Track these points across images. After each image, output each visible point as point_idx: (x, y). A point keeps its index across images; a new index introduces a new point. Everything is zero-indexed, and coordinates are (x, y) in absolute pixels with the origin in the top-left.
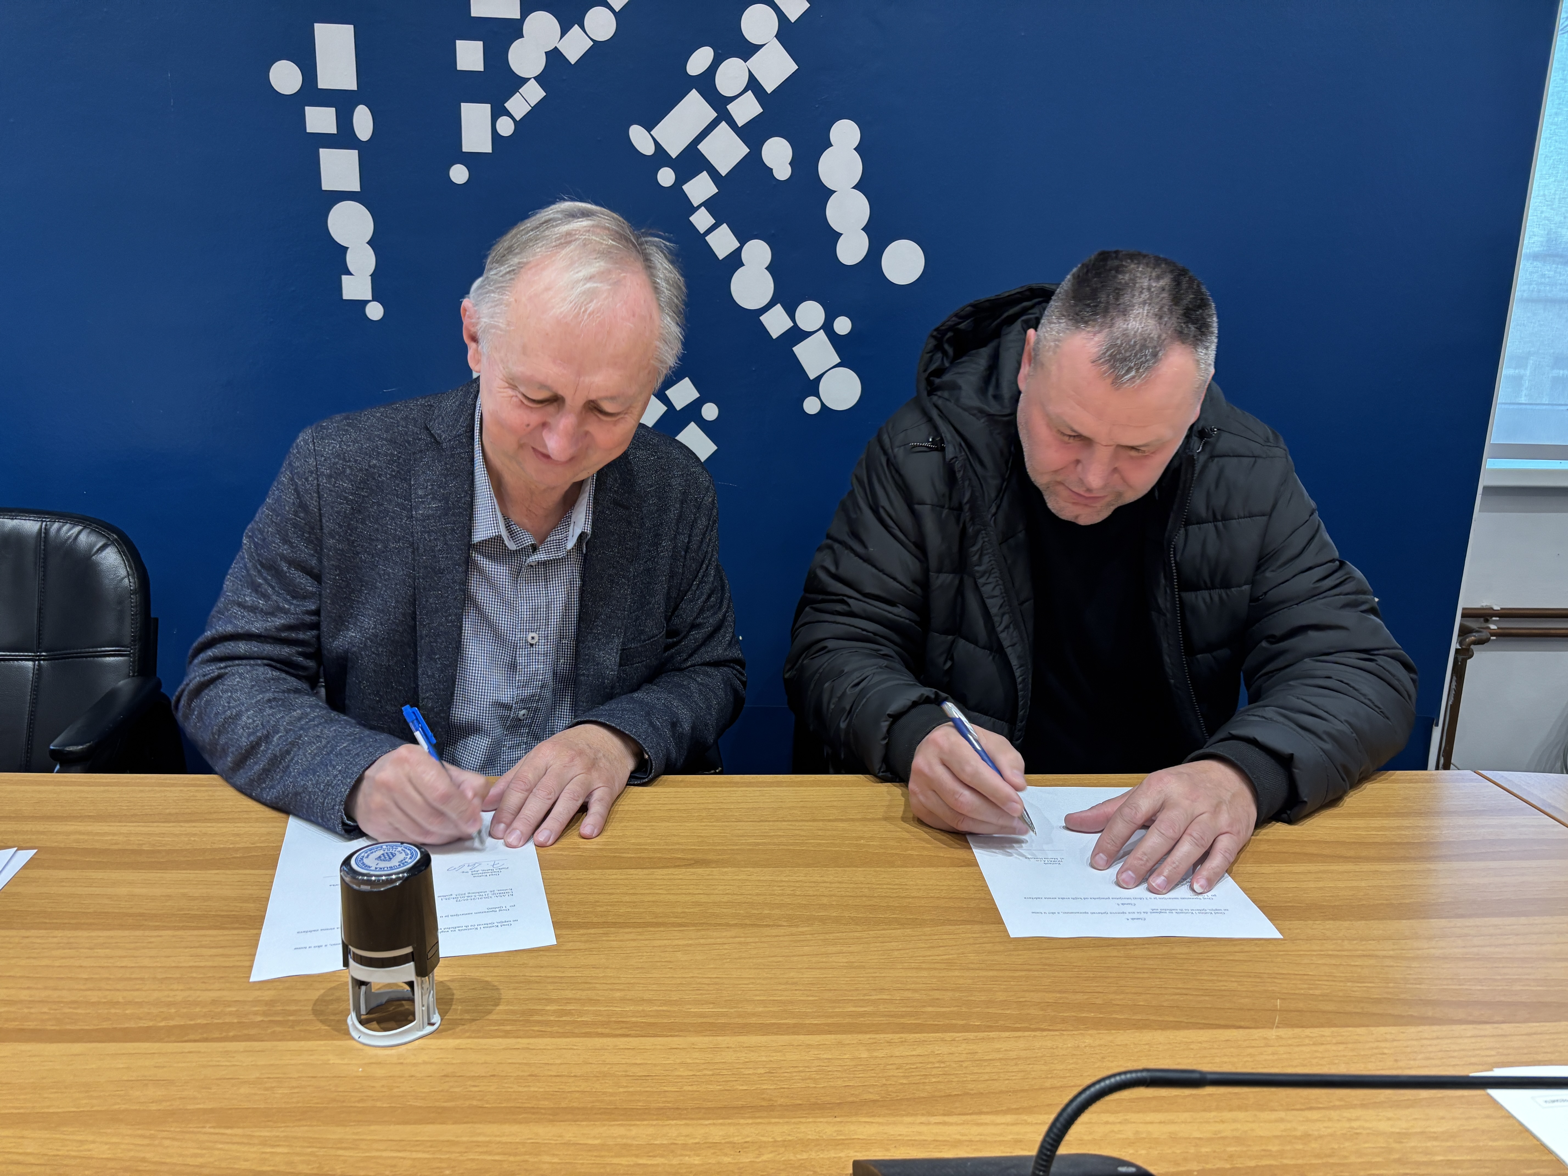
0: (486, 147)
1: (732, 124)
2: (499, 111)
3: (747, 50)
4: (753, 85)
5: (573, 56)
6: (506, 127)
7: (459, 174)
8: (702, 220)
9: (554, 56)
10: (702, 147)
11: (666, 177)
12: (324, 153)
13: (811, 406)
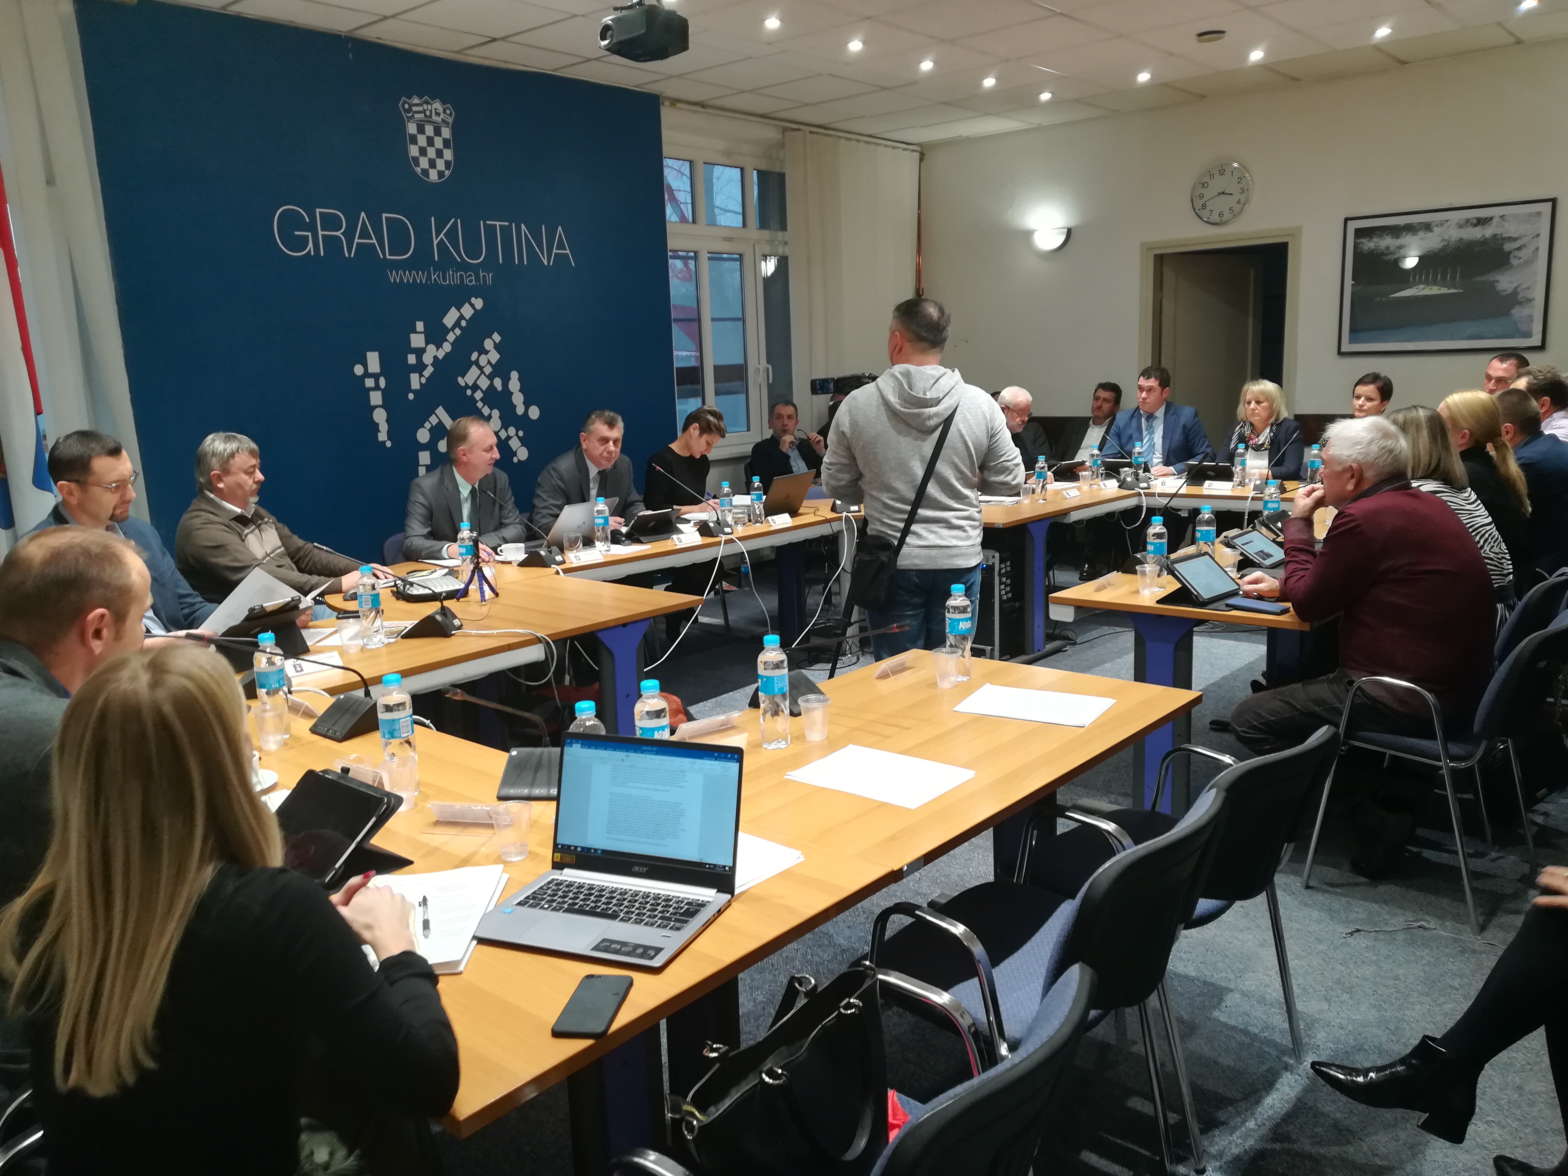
0: (419, 388)
1: (485, 374)
2: (421, 376)
3: (487, 352)
4: (489, 362)
5: (441, 358)
6: (423, 380)
7: (411, 396)
8: (480, 405)
9: (435, 357)
10: (478, 382)
11: (469, 392)
12: (372, 393)
13: (515, 460)
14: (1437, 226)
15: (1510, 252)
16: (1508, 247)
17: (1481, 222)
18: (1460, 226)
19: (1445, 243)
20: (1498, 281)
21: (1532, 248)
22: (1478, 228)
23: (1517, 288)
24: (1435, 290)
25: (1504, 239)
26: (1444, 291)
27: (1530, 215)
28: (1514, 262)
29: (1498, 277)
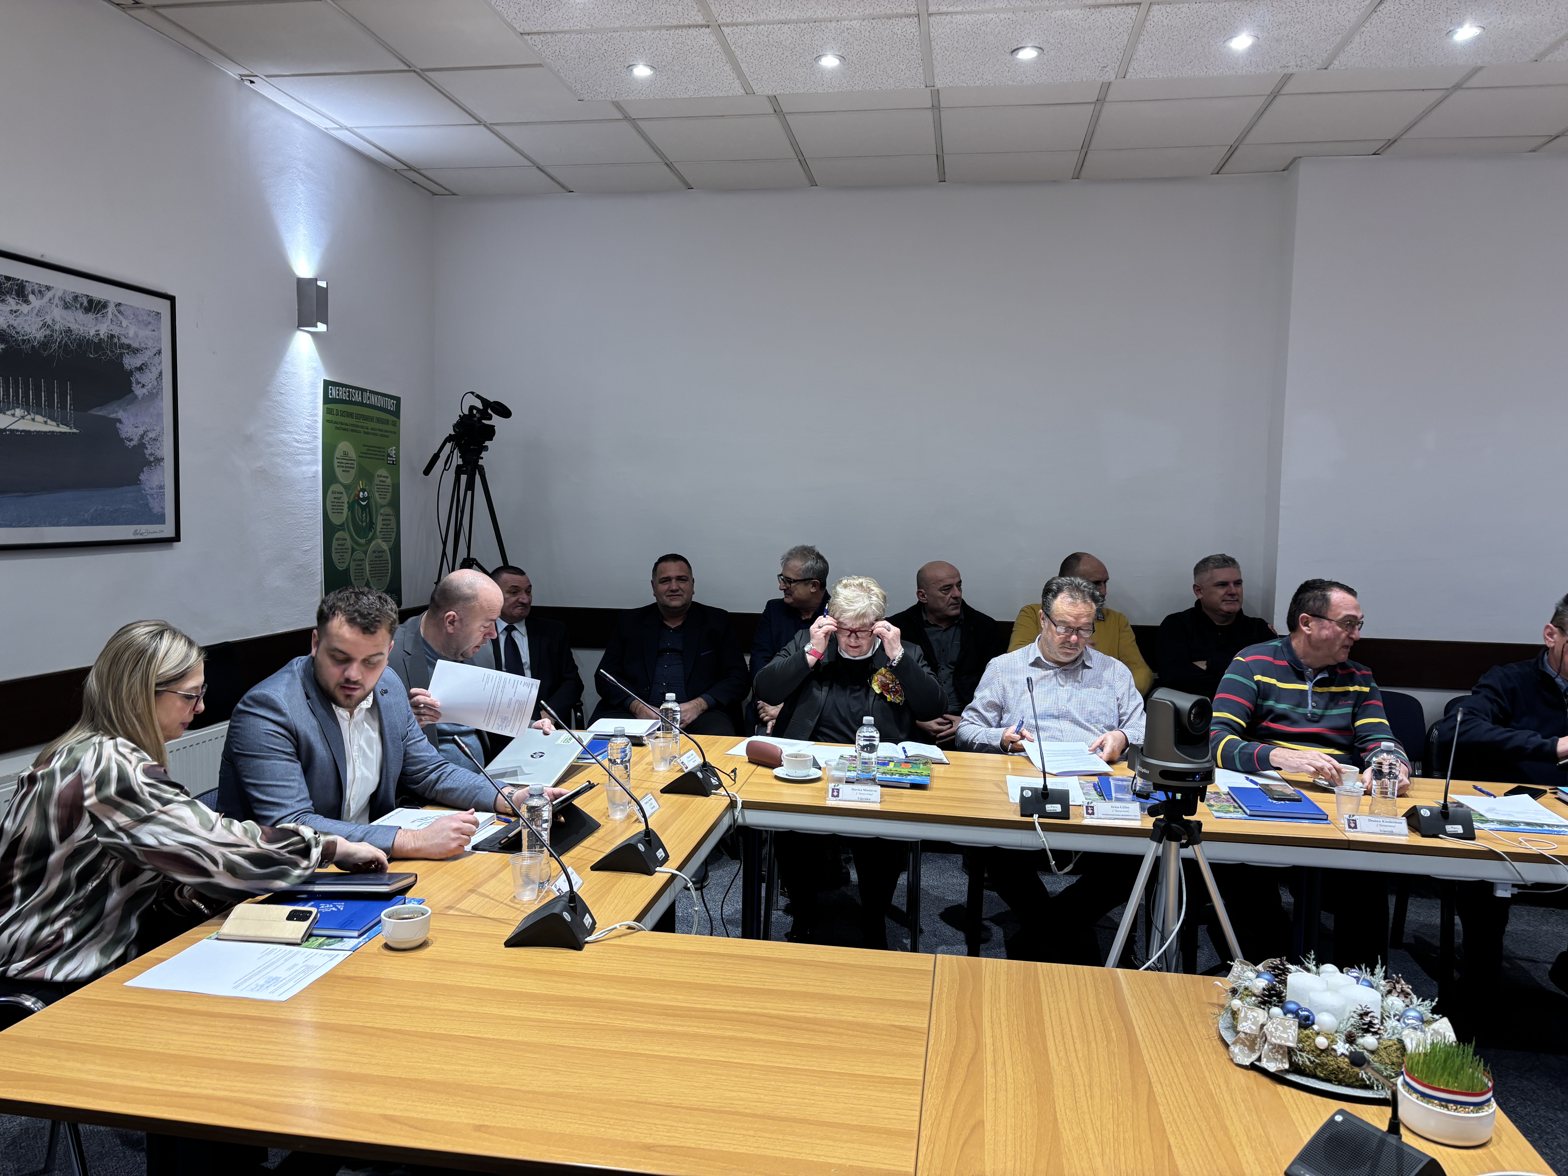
14: (33, 293)
15: (131, 373)
16: (130, 362)
17: (94, 307)
18: (67, 306)
19: (48, 332)
20: (120, 421)
21: (155, 372)
22: (91, 316)
23: (142, 436)
24: (38, 424)
25: (122, 346)
26: (51, 427)
27: (149, 313)
28: (139, 391)
29: (120, 414)
